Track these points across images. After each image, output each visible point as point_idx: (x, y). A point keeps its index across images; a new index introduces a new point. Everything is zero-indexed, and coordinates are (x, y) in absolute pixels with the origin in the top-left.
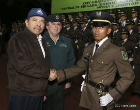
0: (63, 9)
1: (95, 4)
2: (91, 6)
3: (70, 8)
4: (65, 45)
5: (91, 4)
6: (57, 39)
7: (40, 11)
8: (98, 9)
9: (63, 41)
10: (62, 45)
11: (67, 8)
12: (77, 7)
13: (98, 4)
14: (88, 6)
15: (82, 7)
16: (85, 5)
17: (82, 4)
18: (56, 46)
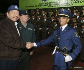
0: (27, 7)
1: (47, 4)
2: (44, 5)
3: (31, 6)
4: (31, 29)
5: (45, 4)
6: (26, 25)
7: (16, 7)
8: (49, 8)
9: (29, 26)
10: (29, 29)
11: (29, 7)
12: (35, 6)
13: (49, 4)
14: (43, 6)
15: (39, 6)
16: (41, 5)
17: (39, 4)
18: (25, 29)
